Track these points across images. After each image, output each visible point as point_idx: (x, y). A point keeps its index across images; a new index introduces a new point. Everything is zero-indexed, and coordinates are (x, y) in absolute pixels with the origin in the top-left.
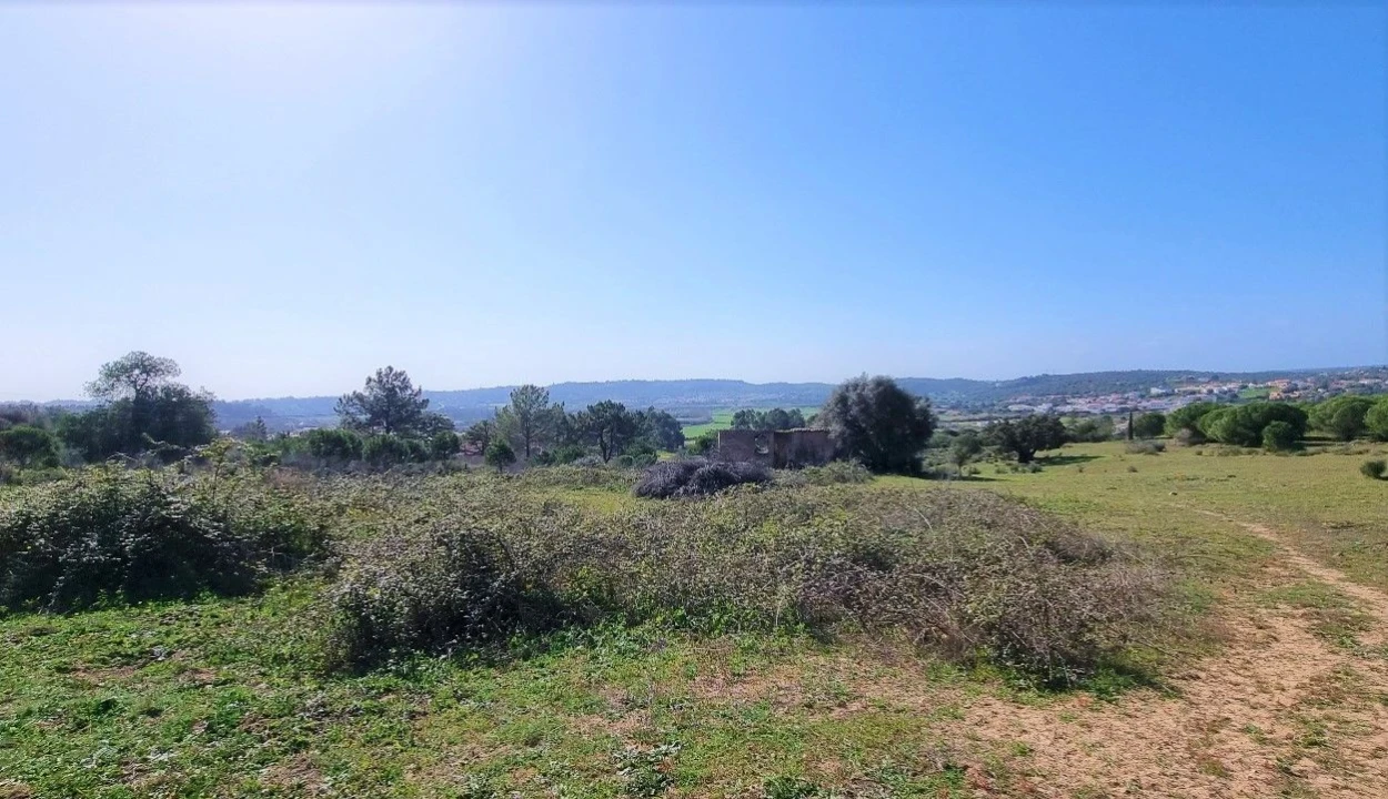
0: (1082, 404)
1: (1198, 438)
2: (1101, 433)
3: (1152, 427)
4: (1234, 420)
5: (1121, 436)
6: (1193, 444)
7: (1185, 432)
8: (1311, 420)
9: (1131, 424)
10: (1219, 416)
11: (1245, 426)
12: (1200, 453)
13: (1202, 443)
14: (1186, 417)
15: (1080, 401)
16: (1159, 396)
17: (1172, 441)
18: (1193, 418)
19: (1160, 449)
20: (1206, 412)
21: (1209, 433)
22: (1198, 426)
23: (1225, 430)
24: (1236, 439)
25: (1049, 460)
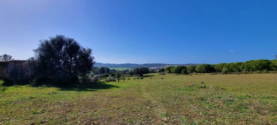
0: (152, 68)
1: (170, 72)
2: (155, 71)
3: (163, 70)
4: (176, 69)
5: (158, 72)
6: (169, 73)
7: (168, 71)
8: (187, 69)
9: (159, 70)
10: (173, 68)
11: (178, 70)
12: (172, 75)
13: (171, 73)
14: (168, 69)
15: (152, 67)
17: (166, 73)
19: (164, 74)
20: (171, 68)
21: (172, 71)
22: (170, 70)
23: (175, 71)
24: (177, 72)
25: (146, 76)
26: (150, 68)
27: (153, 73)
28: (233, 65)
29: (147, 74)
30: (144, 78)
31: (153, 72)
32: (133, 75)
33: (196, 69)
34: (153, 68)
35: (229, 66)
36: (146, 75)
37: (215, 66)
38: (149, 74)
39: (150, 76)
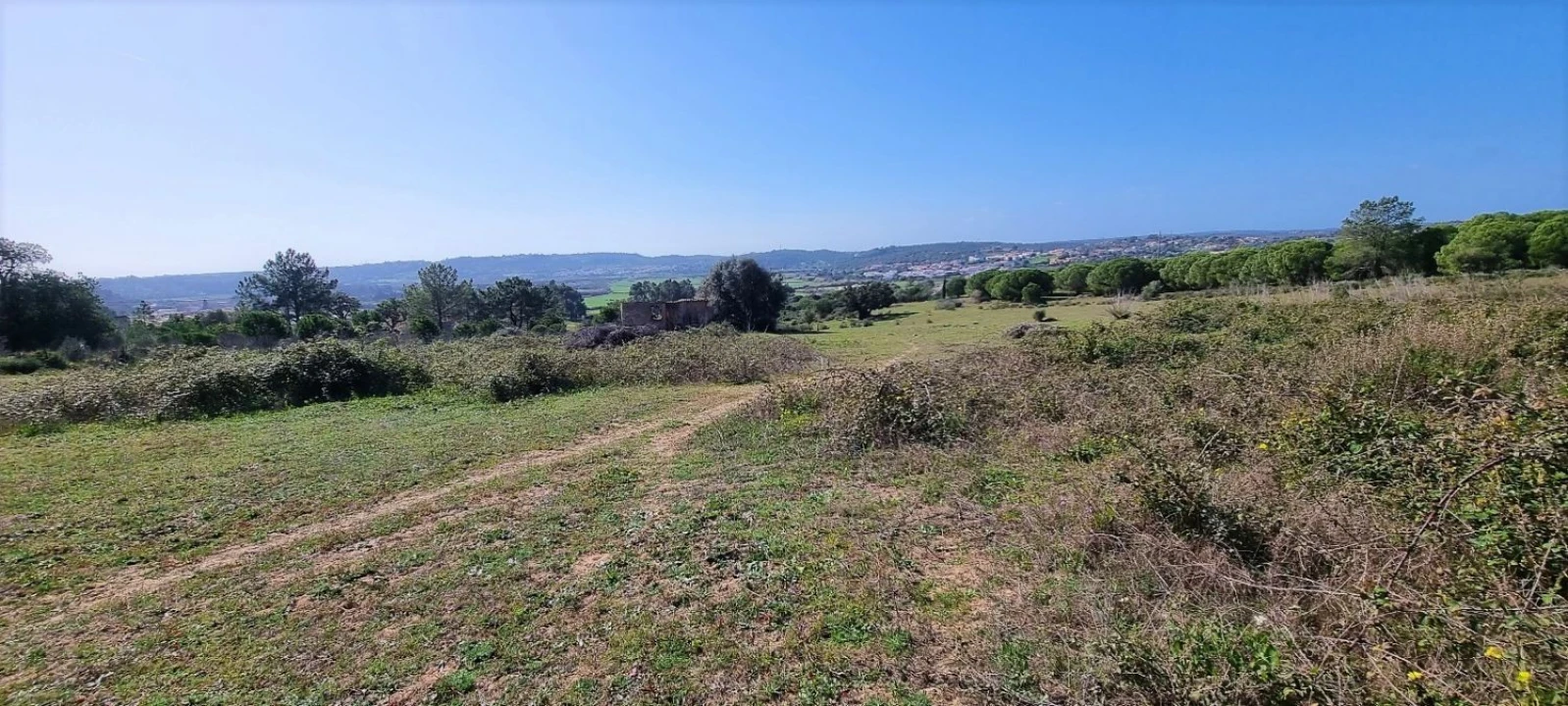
0: (919, 271)
1: (985, 296)
2: (924, 294)
3: (958, 288)
4: (1007, 281)
5: (938, 296)
6: (981, 301)
7: (977, 292)
8: (1056, 282)
9: (944, 287)
10: (999, 280)
11: (1013, 286)
12: (981, 308)
13: (988, 300)
14: (979, 281)
15: (918, 268)
16: (974, 263)
17: (967, 300)
18: (984, 281)
19: (959, 305)
20: (992, 277)
21: (992, 293)
22: (986, 288)
23: (1001, 290)
24: (1008, 297)
25: (881, 317)
26: (908, 274)
27: (914, 301)
28: (1221, 264)
29: (888, 306)
30: (875, 323)
31: (915, 295)
32: (830, 316)
33: (1089, 280)
34: (922, 274)
35: (1207, 267)
36: (885, 311)
37: (1164, 265)
38: (894, 309)
39: (897, 315)
